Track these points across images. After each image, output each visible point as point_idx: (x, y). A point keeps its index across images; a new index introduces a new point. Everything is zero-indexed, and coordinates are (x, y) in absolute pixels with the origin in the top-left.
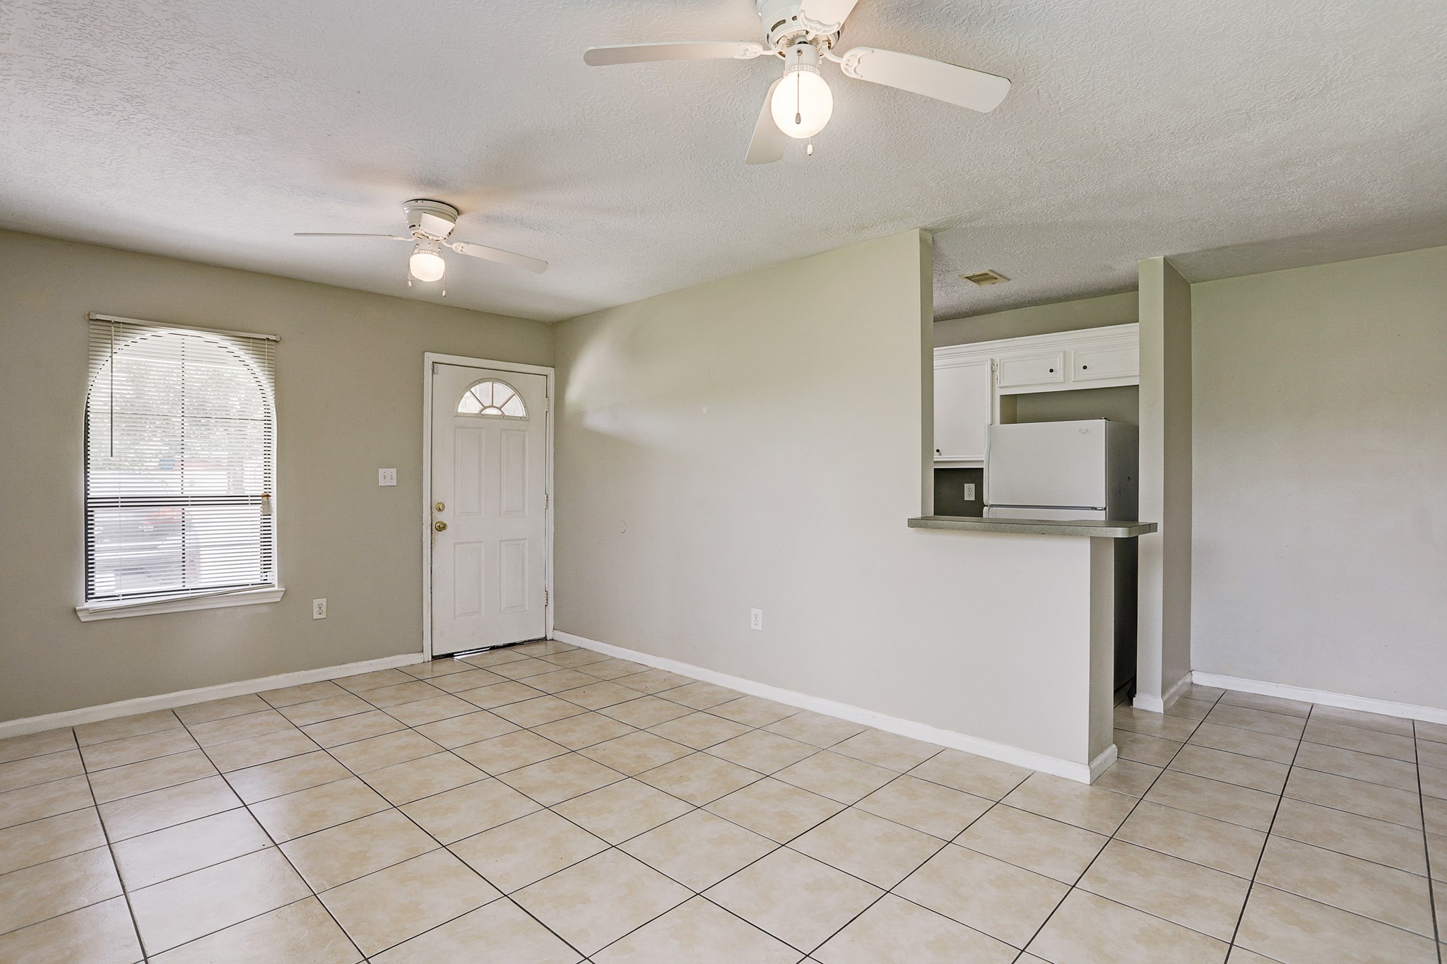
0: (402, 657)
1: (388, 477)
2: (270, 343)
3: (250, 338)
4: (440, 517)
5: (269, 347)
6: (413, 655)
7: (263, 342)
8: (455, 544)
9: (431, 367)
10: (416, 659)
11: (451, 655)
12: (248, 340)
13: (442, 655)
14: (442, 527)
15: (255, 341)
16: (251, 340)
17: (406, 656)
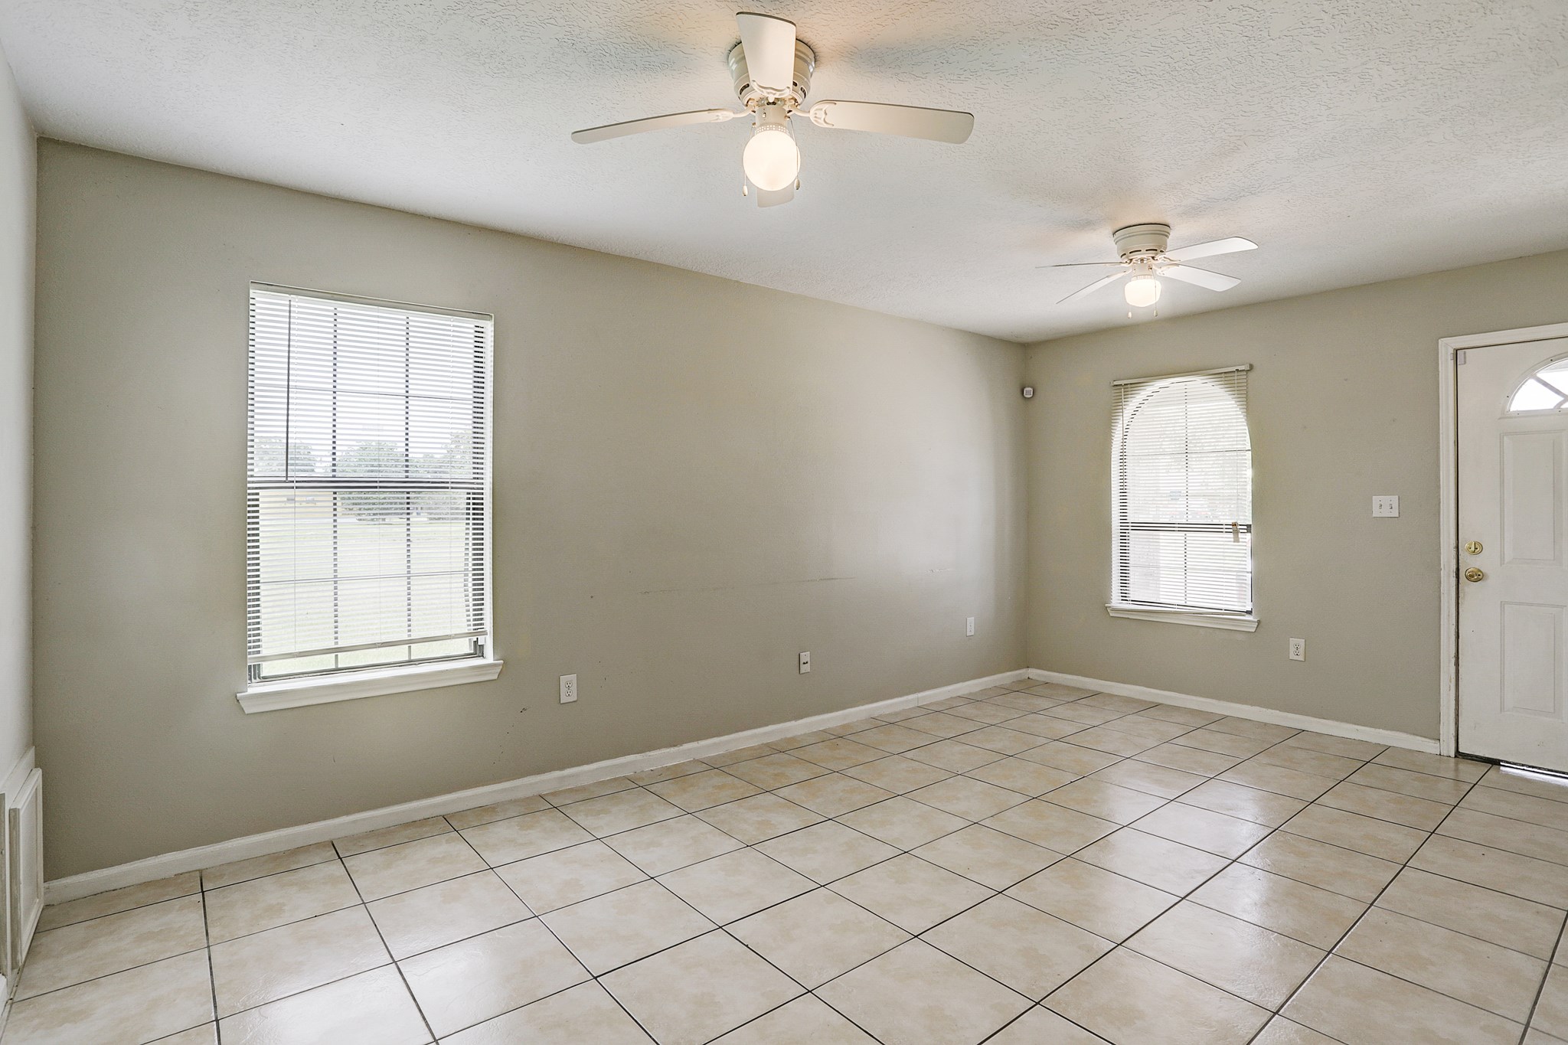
0: (1404, 735)
1: (1385, 506)
2: (1240, 373)
3: (1222, 373)
4: (1469, 563)
5: (1239, 377)
6: (1424, 739)
7: (1232, 374)
8: (1502, 604)
9: (1450, 357)
10: (1429, 747)
11: (1495, 763)
12: (1219, 376)
13: (1477, 756)
14: (1476, 577)
15: (1226, 375)
16: (1223, 375)
17: (1412, 737)
